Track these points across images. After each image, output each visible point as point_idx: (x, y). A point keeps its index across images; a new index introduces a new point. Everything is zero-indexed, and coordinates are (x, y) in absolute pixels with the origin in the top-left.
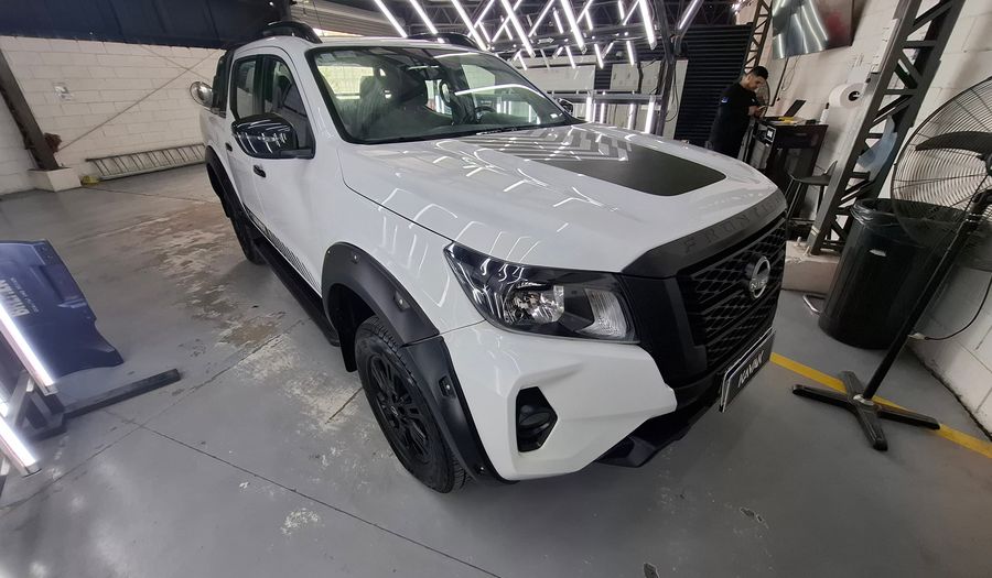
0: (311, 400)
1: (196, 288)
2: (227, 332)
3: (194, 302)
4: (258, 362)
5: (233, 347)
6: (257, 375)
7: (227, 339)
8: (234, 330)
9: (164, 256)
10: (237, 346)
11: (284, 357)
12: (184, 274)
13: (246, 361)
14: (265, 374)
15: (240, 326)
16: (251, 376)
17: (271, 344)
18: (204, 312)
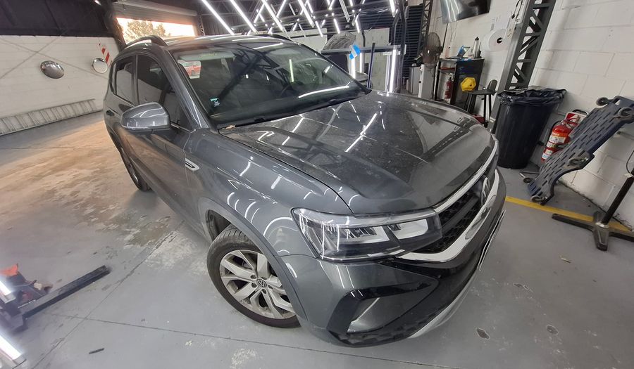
2: (129, 237)
4: (163, 254)
5: (139, 246)
8: (134, 235)
10: (142, 245)
13: (153, 255)
15: (138, 231)
16: (162, 265)
17: (169, 239)
18: (105, 226)
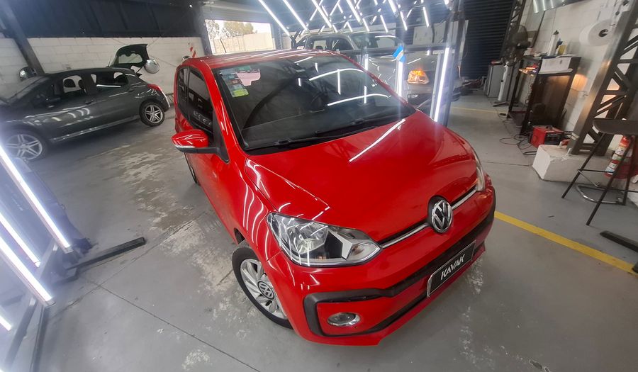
0: (208, 268)
1: (141, 191)
2: (158, 220)
3: (140, 199)
4: (176, 240)
5: (161, 230)
6: (175, 250)
8: (162, 218)
9: (125, 170)
10: (164, 229)
11: (193, 237)
12: (135, 181)
13: (168, 240)
14: (180, 249)
15: (166, 215)
16: (171, 250)
18: (145, 206)
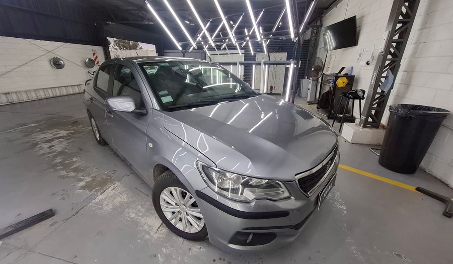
0: (143, 220)
1: (58, 160)
2: (82, 184)
3: (59, 168)
5: (87, 192)
6: (106, 208)
7: (83, 188)
8: (87, 182)
9: (37, 144)
10: (90, 191)
11: (121, 196)
12: (50, 153)
13: (97, 200)
14: (110, 206)
15: (90, 179)
16: (101, 209)
17: (111, 189)
18: (66, 173)
